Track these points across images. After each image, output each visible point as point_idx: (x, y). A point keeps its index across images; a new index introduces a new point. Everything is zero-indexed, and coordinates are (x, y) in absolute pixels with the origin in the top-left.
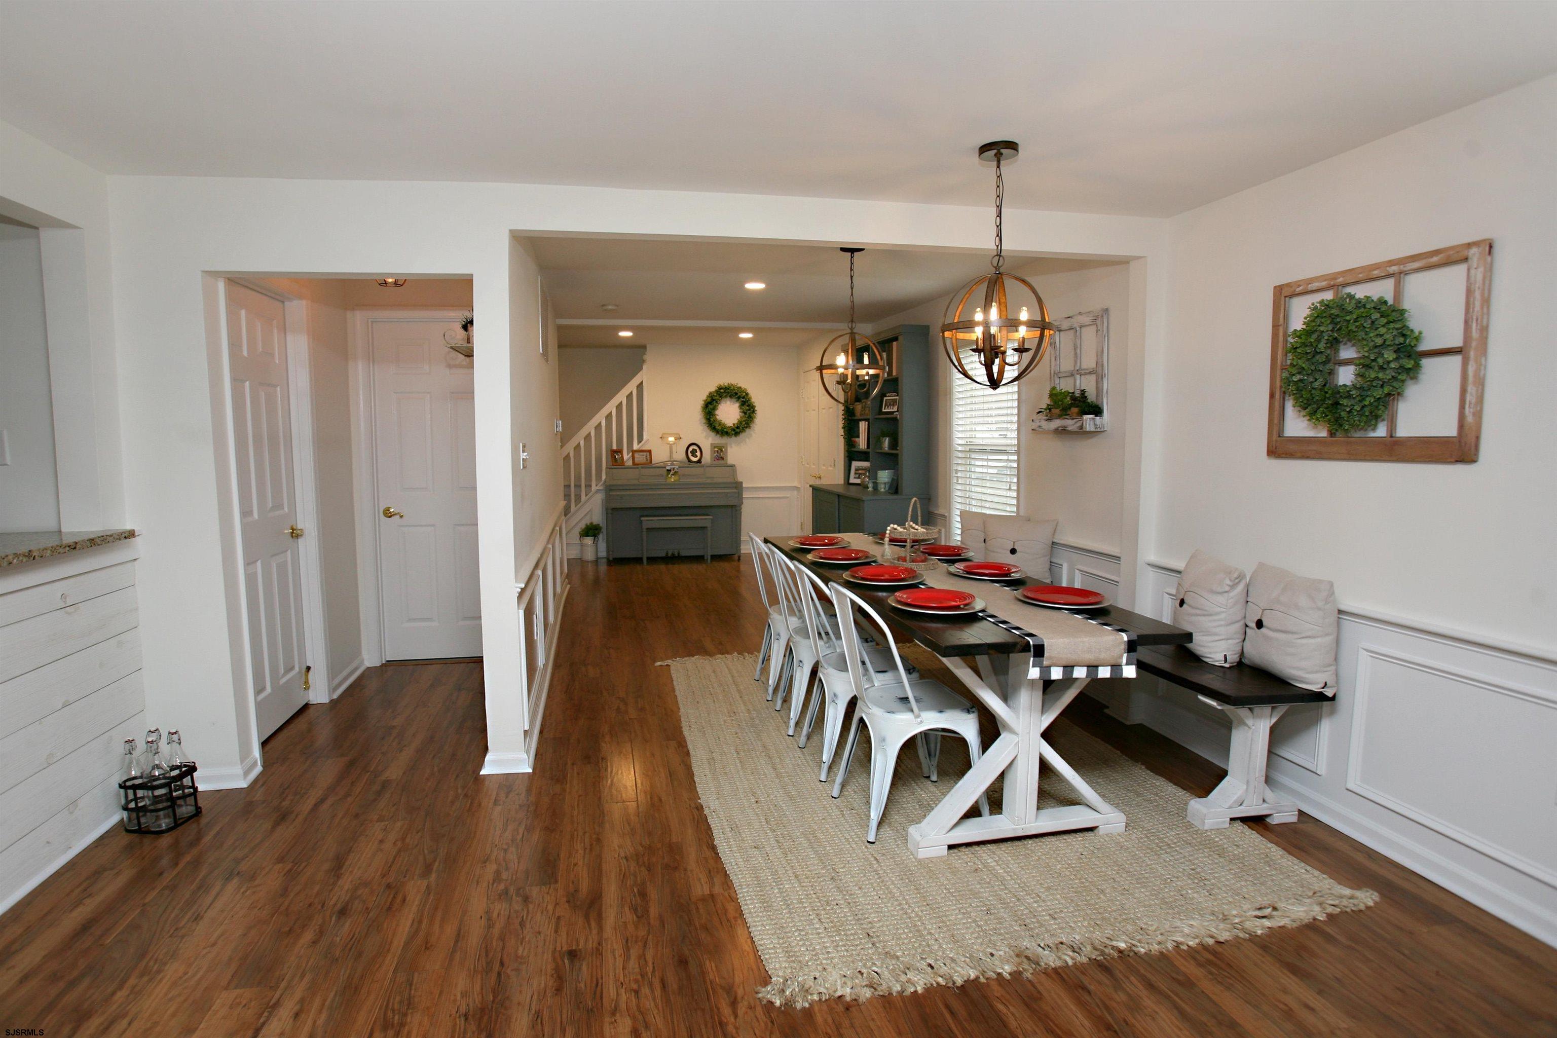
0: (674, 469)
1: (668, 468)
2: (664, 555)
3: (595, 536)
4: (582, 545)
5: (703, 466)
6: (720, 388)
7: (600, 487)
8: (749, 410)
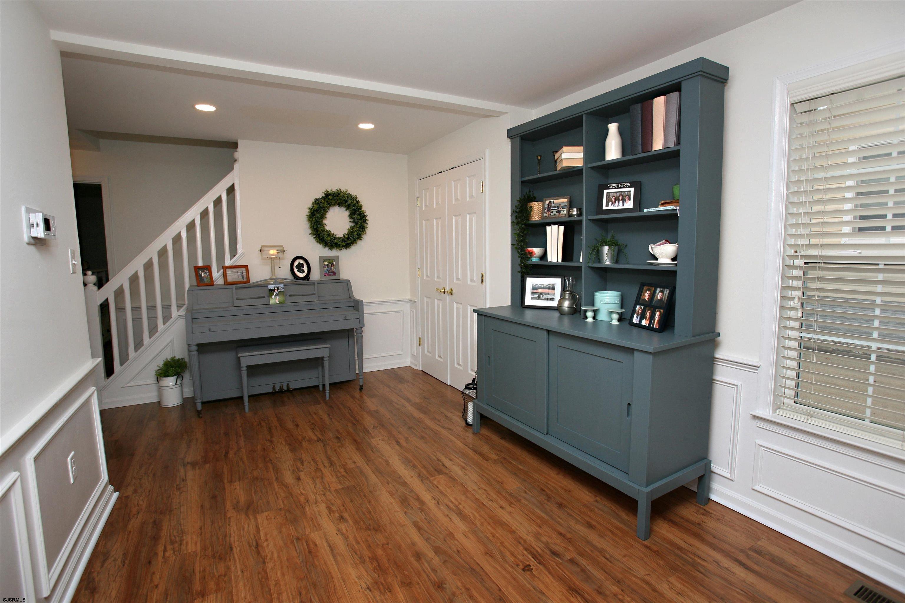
0: (278, 288)
1: (271, 287)
2: (271, 390)
3: (179, 375)
4: (160, 389)
5: (313, 284)
6: (327, 194)
7: (182, 312)
8: (361, 219)
